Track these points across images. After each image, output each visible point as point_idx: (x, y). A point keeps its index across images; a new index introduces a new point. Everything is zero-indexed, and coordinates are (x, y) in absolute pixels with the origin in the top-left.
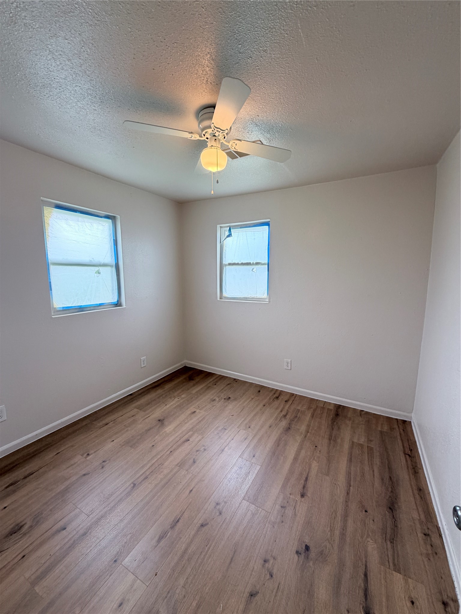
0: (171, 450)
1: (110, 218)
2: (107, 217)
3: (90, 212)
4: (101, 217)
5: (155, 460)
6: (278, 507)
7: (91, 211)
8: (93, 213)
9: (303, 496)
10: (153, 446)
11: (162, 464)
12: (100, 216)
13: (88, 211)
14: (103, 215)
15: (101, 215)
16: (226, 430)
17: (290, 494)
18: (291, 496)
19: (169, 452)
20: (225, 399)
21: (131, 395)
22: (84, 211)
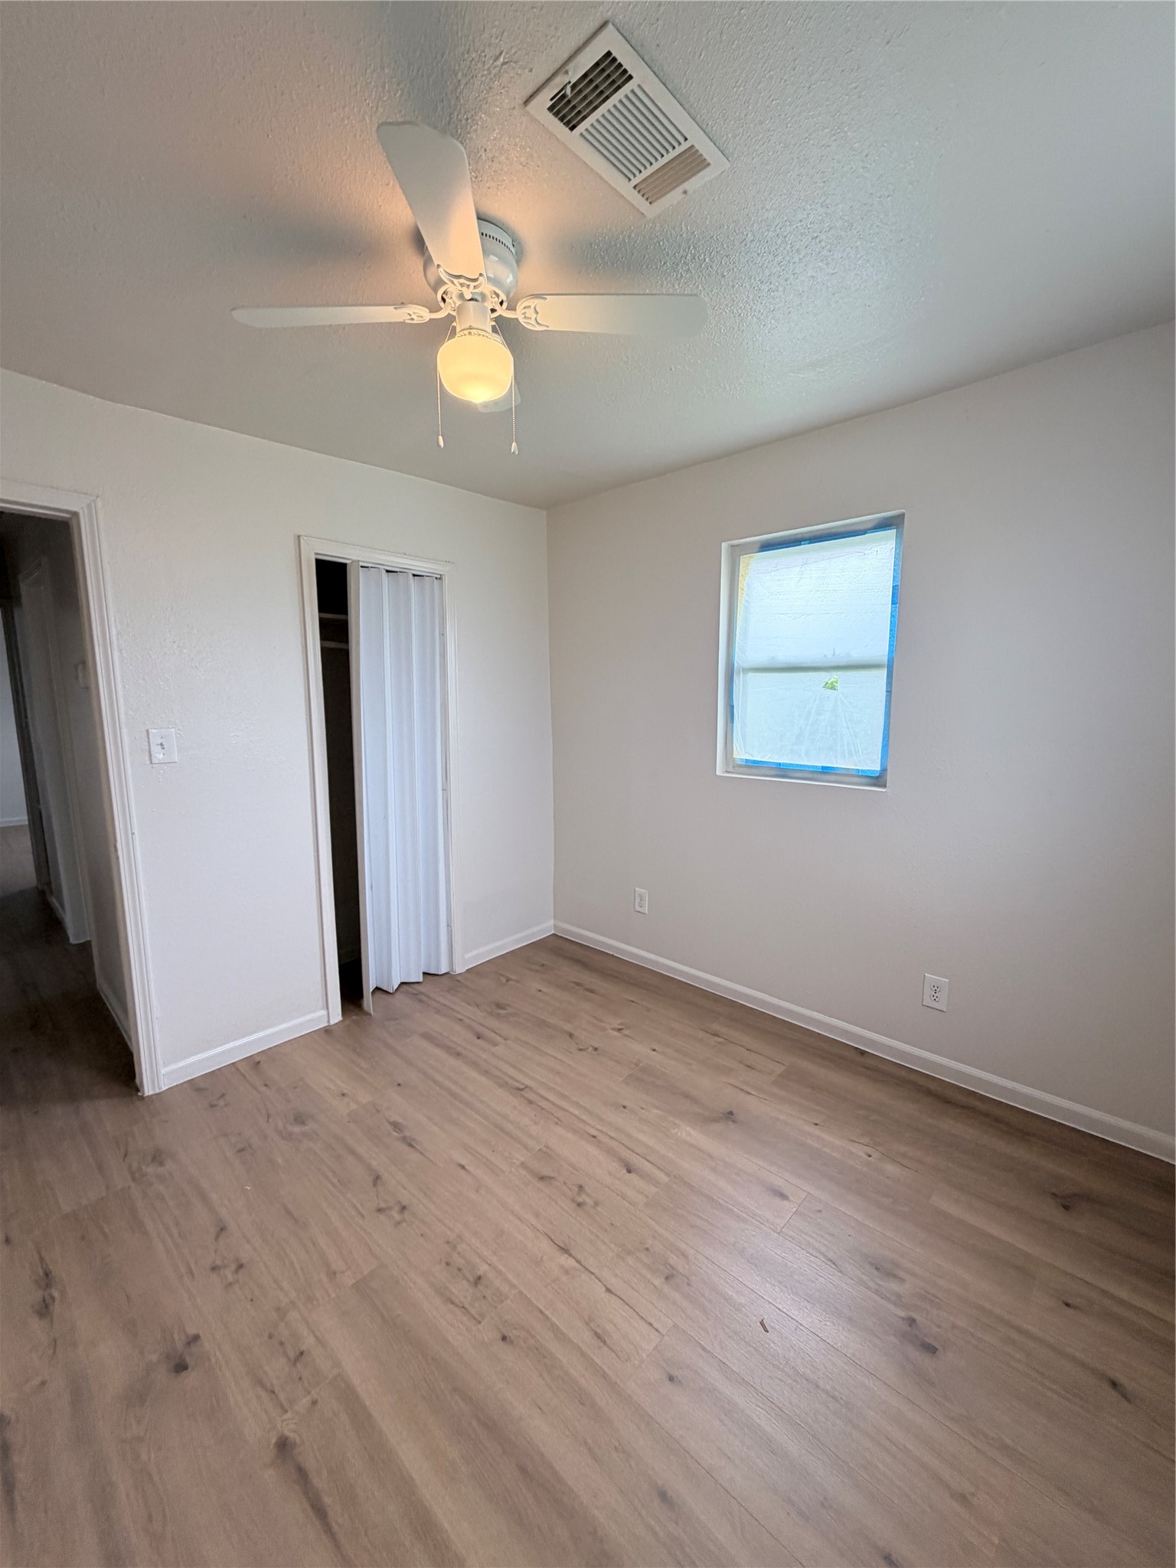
0: (601, 1137)
1: (891, 526)
2: (883, 525)
3: (834, 531)
4: (864, 532)
5: (576, 1112)
6: (309, 1342)
7: (839, 527)
8: (843, 530)
9: (284, 1446)
10: (624, 1107)
11: (558, 1122)
12: (860, 531)
13: (828, 531)
14: (870, 525)
15: (862, 527)
16: (667, 1278)
17: (314, 1403)
18: (306, 1401)
19: (594, 1132)
20: (912, 1322)
21: (863, 1053)
22: (819, 533)
